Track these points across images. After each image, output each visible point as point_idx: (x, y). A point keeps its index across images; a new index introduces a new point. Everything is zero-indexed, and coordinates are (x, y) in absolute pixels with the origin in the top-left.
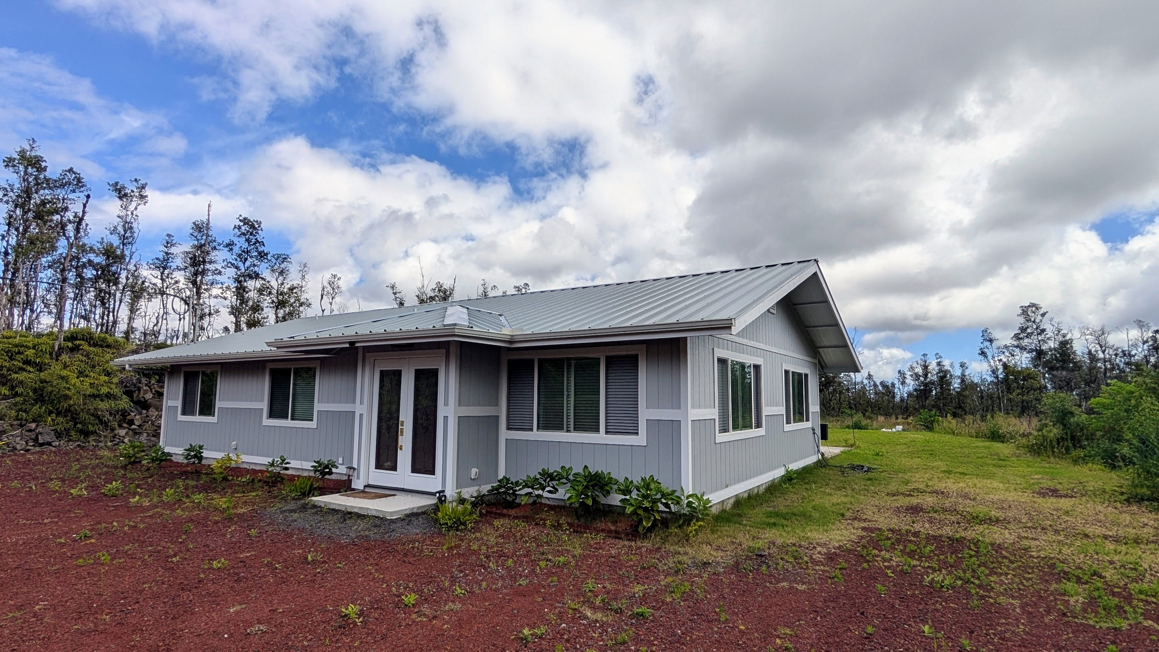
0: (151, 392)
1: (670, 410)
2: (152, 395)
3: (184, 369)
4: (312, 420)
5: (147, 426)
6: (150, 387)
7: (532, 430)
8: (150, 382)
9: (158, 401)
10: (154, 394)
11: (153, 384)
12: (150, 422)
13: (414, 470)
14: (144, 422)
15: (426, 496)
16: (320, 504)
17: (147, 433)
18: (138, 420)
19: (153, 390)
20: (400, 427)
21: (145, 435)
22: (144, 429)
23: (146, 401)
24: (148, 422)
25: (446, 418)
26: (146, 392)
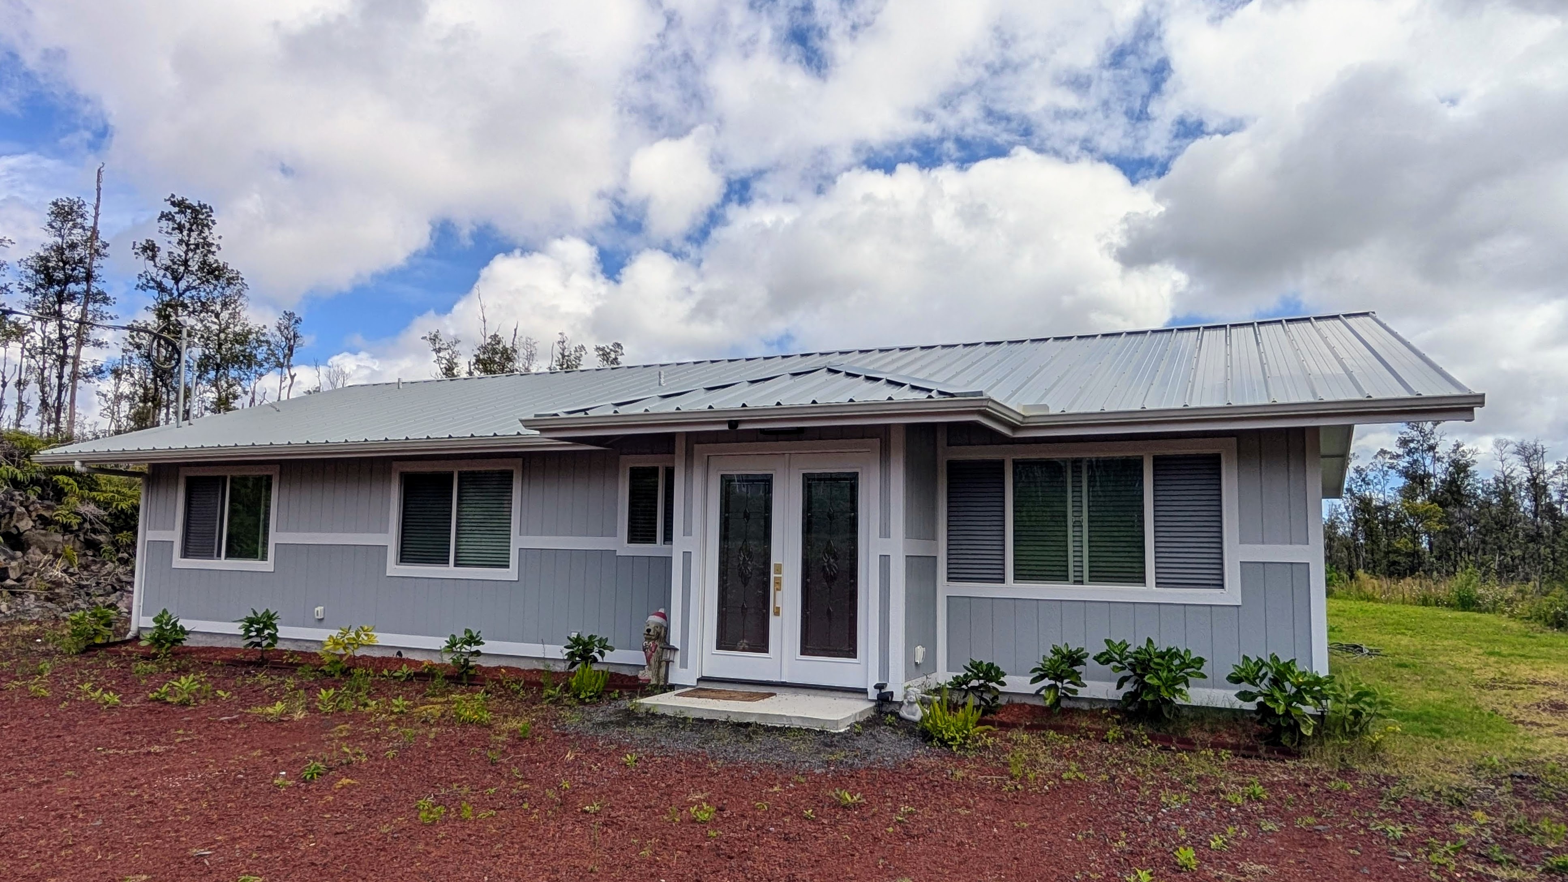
0: (30, 516)
1: (1288, 546)
2: (31, 523)
3: (184, 473)
4: (508, 566)
5: (31, 581)
6: (27, 508)
7: (1003, 581)
8: (28, 498)
9: (43, 535)
10: (34, 521)
11: (33, 503)
12: (36, 574)
13: (806, 649)
14: (25, 574)
15: (840, 694)
16: (660, 711)
17: (35, 594)
18: (13, 568)
19: (34, 514)
20: (773, 575)
21: (32, 597)
22: (28, 586)
23: (20, 534)
24: (32, 574)
25: (885, 560)
26: (21, 517)
